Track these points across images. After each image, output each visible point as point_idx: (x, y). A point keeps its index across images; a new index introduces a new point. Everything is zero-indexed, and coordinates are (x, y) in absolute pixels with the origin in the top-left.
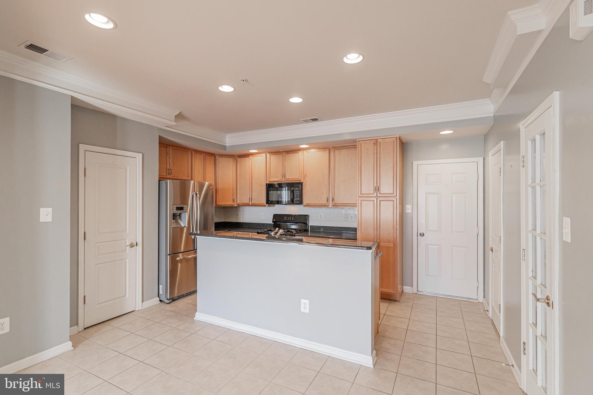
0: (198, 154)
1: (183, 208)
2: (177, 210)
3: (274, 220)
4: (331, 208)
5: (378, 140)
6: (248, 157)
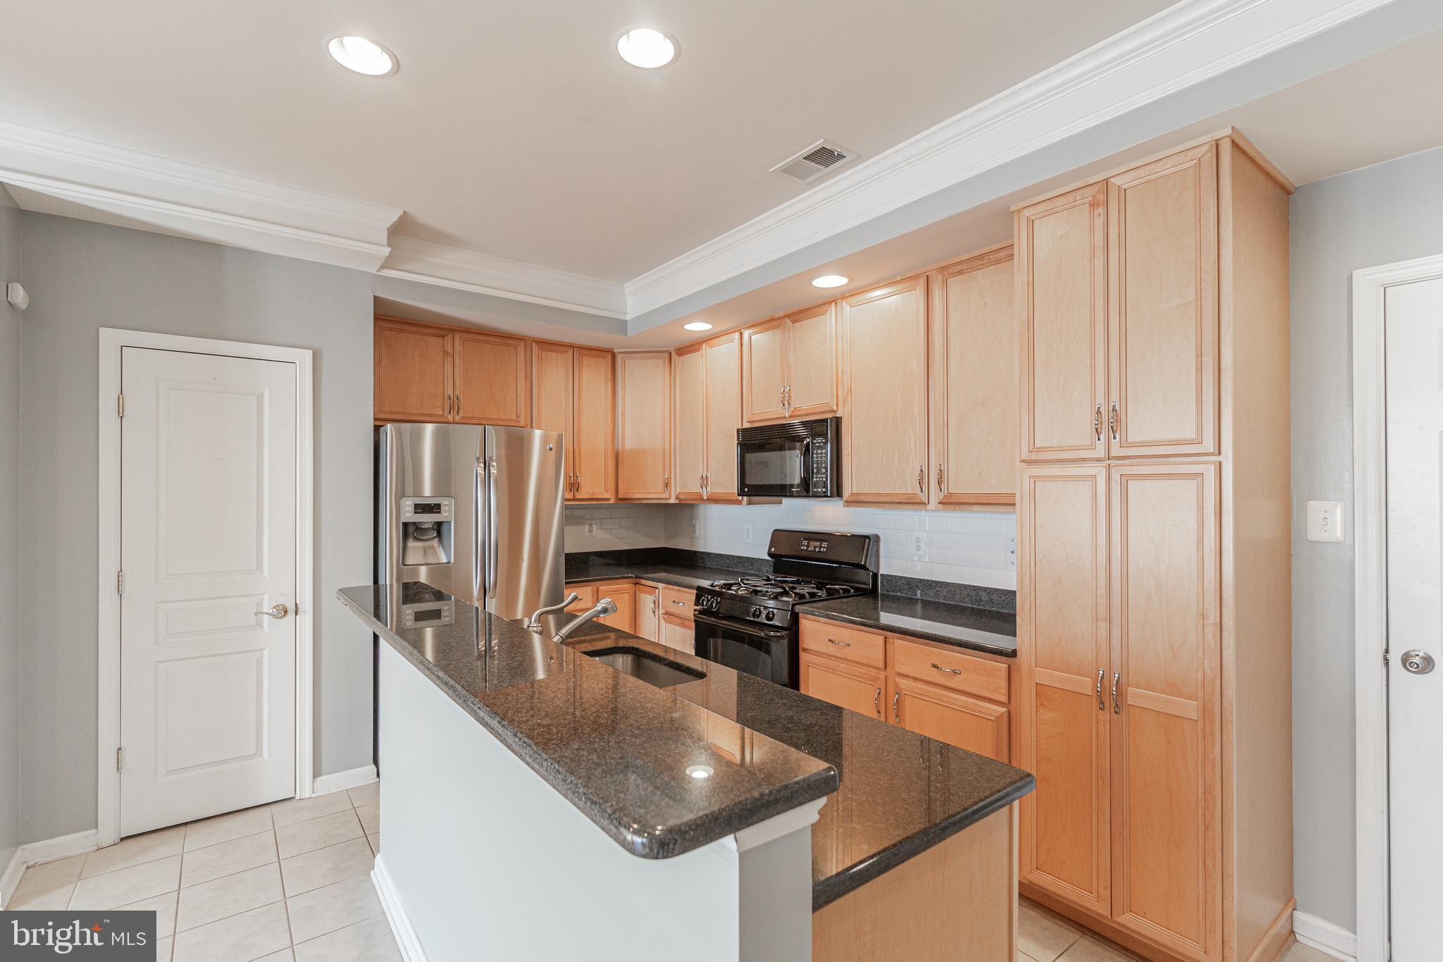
0: (552, 351)
1: (439, 509)
2: (416, 513)
3: (773, 549)
4: (936, 510)
5: (1112, 180)
6: (698, 350)
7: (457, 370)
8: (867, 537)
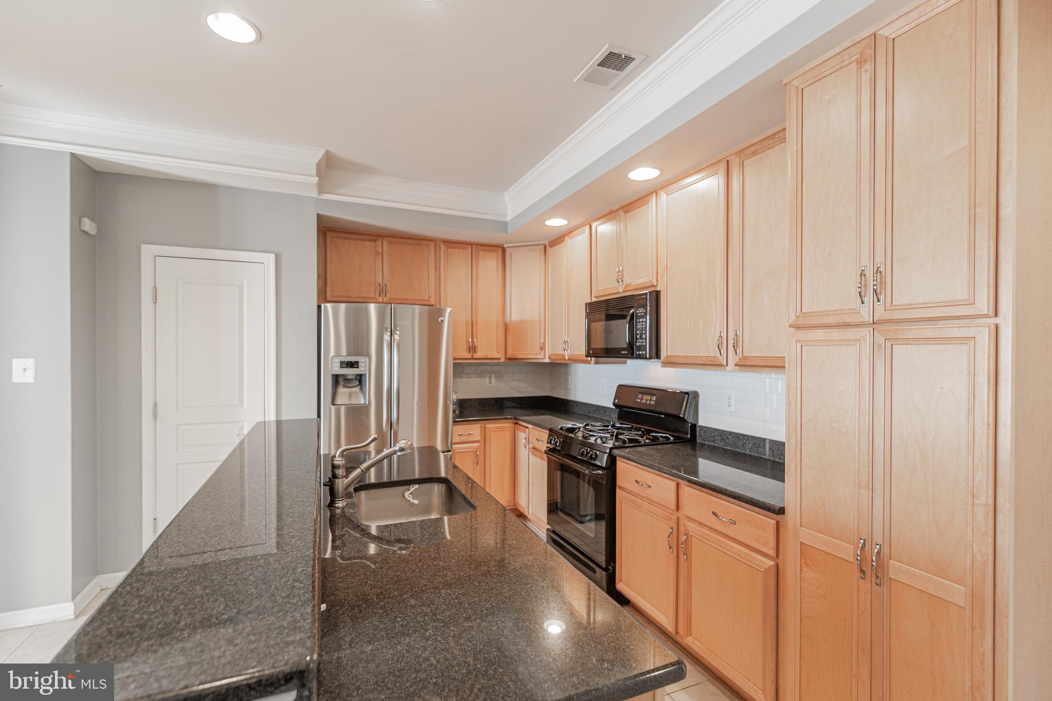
1: (358, 365)
2: (341, 367)
3: (616, 401)
5: (880, 32)
6: (562, 241)
7: (385, 265)
8: (687, 393)
